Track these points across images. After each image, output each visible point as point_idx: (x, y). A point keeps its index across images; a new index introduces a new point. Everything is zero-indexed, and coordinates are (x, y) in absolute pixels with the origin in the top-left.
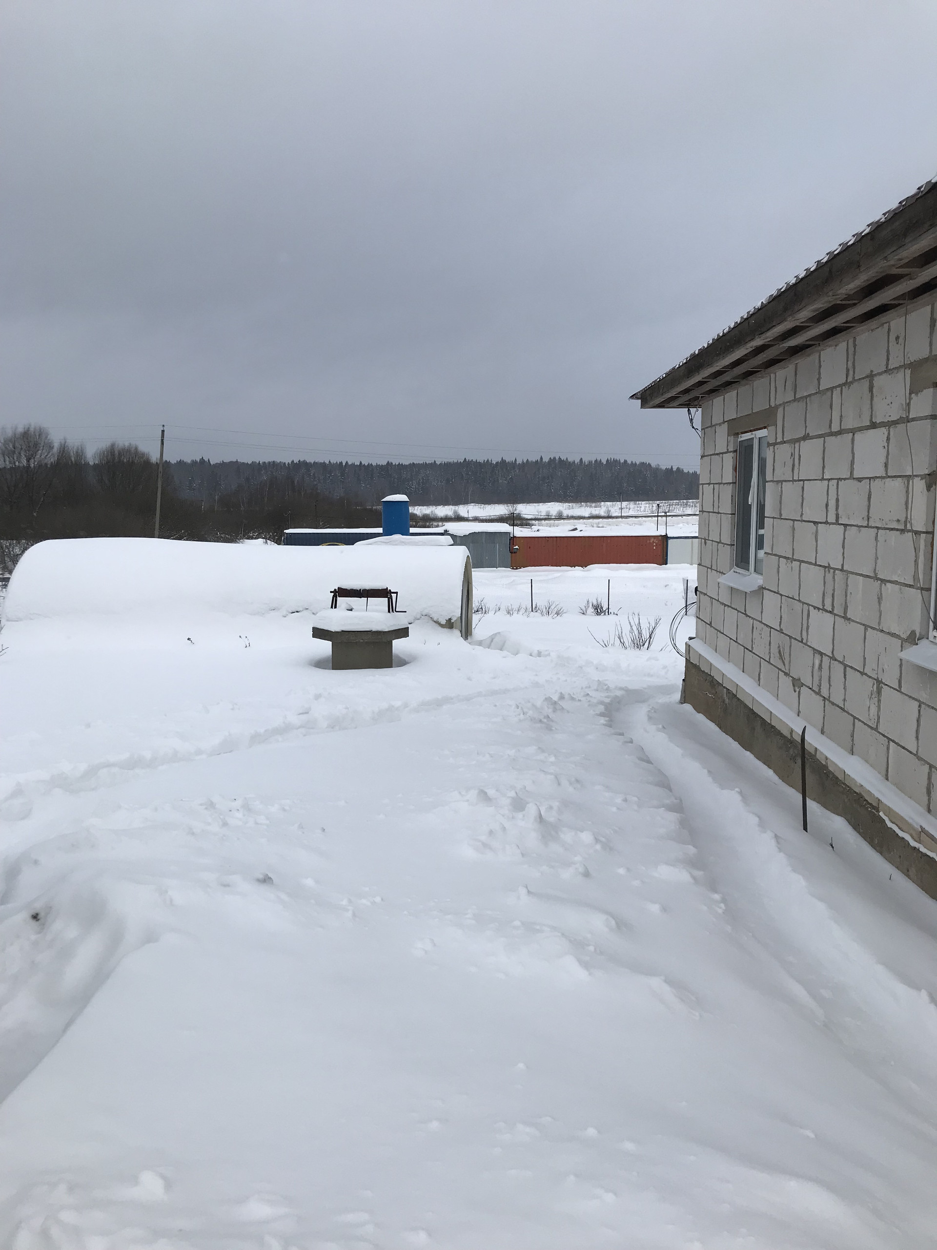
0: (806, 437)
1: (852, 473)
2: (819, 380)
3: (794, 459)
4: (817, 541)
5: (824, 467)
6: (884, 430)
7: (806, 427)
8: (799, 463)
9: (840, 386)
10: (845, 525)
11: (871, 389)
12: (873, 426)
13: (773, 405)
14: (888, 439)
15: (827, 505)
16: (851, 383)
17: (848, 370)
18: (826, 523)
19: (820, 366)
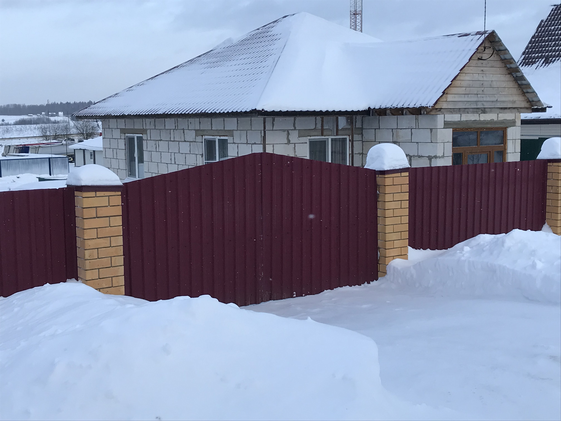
0: (161, 140)
1: (179, 152)
2: (165, 126)
3: (156, 146)
4: (168, 168)
5: (169, 149)
6: (189, 143)
7: (161, 137)
8: (159, 147)
9: (174, 129)
10: (178, 165)
11: (184, 132)
12: (185, 141)
13: (145, 128)
14: (190, 145)
15: (171, 159)
16: (177, 129)
17: (175, 126)
18: (171, 164)
19: (165, 122)
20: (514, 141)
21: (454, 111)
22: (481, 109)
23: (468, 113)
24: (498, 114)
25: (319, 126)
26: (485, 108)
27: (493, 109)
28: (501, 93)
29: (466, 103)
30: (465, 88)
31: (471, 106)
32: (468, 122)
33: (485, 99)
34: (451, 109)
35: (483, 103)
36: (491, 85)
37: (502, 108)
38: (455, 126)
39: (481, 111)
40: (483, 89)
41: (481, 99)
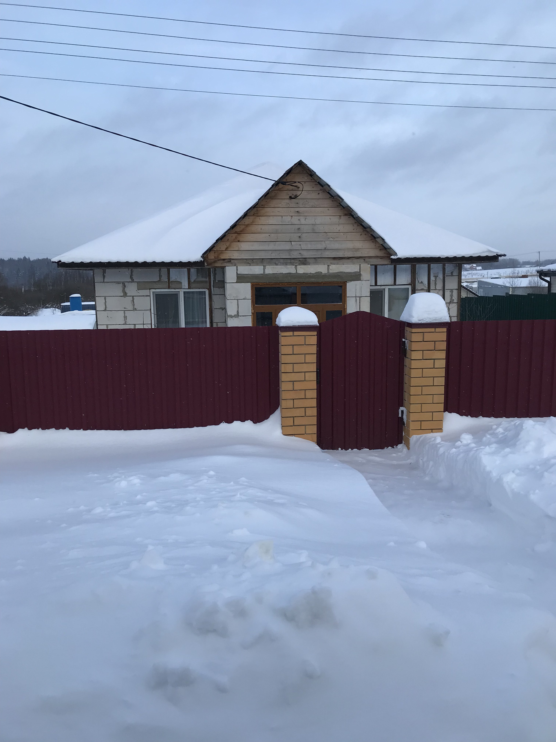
20: (358, 298)
21: (253, 263)
22: (298, 259)
23: (276, 264)
24: (328, 266)
25: (165, 278)
26: (306, 258)
27: (319, 259)
28: (332, 239)
29: (270, 252)
30: (269, 234)
31: (279, 256)
32: (277, 275)
33: (304, 247)
34: (248, 260)
35: (301, 252)
36: (313, 229)
37: (334, 258)
38: (255, 281)
39: (299, 262)
40: (300, 235)
41: (298, 247)
